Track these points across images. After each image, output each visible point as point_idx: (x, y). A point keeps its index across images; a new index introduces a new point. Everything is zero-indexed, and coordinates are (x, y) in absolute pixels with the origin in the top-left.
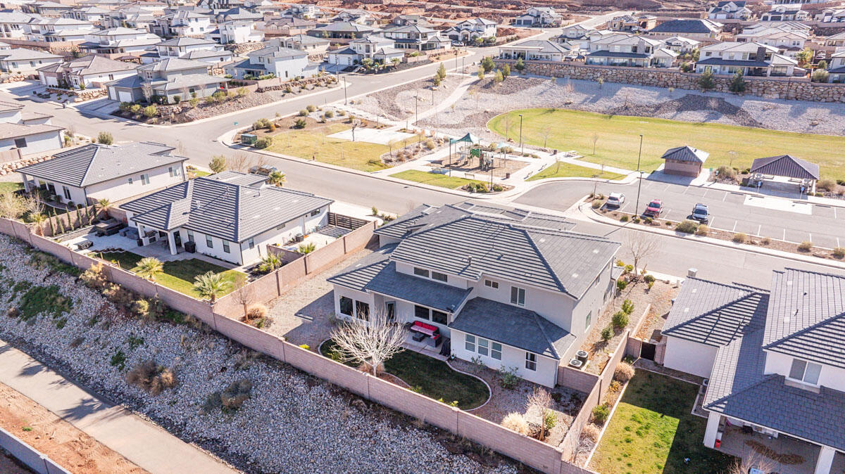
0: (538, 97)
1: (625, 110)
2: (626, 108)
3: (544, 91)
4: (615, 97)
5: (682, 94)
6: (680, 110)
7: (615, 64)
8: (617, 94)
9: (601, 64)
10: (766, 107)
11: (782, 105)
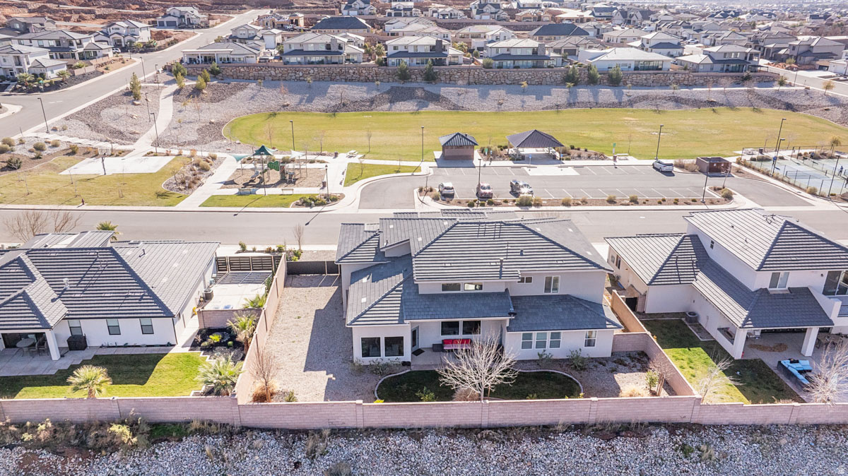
0: (251, 101)
1: (343, 106)
2: (344, 105)
3: (255, 95)
4: (328, 95)
5: (387, 87)
6: (392, 102)
7: (312, 63)
8: (329, 91)
9: (299, 63)
10: (460, 93)
11: (471, 90)
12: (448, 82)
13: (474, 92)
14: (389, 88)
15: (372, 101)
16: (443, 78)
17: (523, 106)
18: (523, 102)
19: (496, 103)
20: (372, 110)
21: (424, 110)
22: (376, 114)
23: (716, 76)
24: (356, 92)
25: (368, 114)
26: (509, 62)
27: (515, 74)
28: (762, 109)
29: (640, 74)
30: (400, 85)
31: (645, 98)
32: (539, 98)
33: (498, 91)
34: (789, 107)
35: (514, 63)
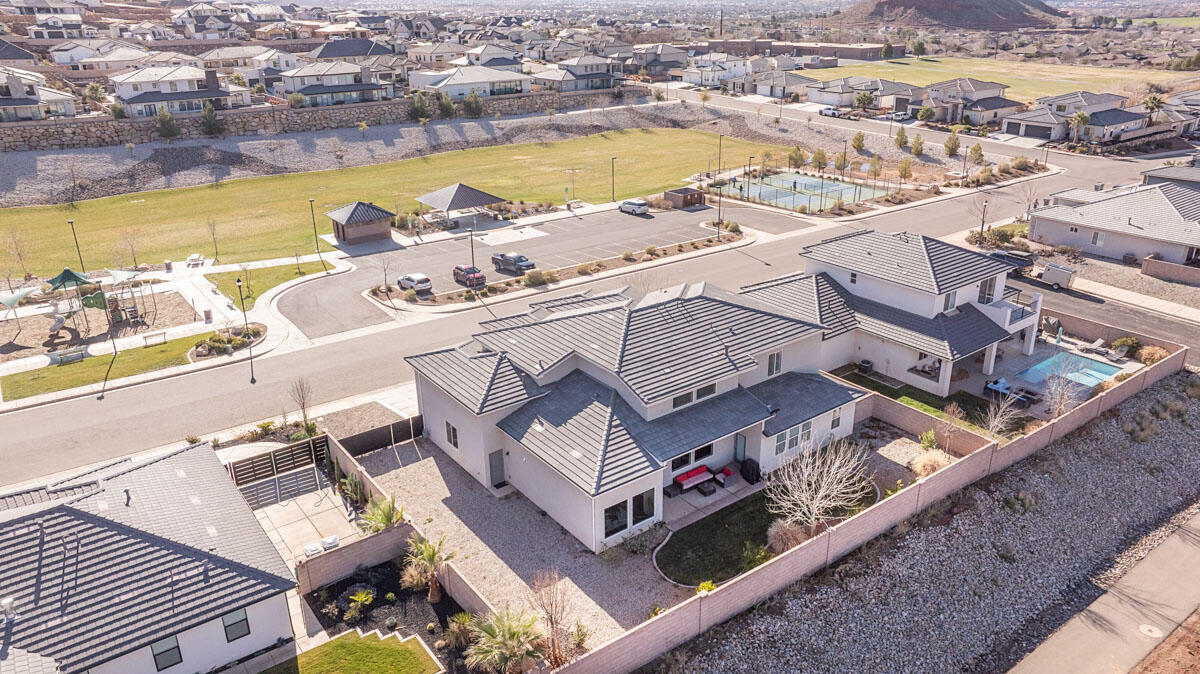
1: (82, 190)
2: (82, 187)
5: (147, 151)
6: (166, 173)
10: (272, 147)
11: (286, 142)
12: (242, 133)
13: (292, 145)
14: (151, 152)
15: (131, 176)
16: (233, 129)
17: (373, 157)
18: (371, 151)
19: (333, 157)
20: (138, 190)
21: (226, 180)
22: (149, 195)
23: (586, 95)
24: (95, 165)
25: (137, 198)
26: (325, 96)
27: (340, 113)
28: (650, 129)
29: (501, 99)
30: (166, 145)
31: (521, 130)
32: (389, 143)
33: (328, 140)
34: (675, 124)
35: (333, 98)
